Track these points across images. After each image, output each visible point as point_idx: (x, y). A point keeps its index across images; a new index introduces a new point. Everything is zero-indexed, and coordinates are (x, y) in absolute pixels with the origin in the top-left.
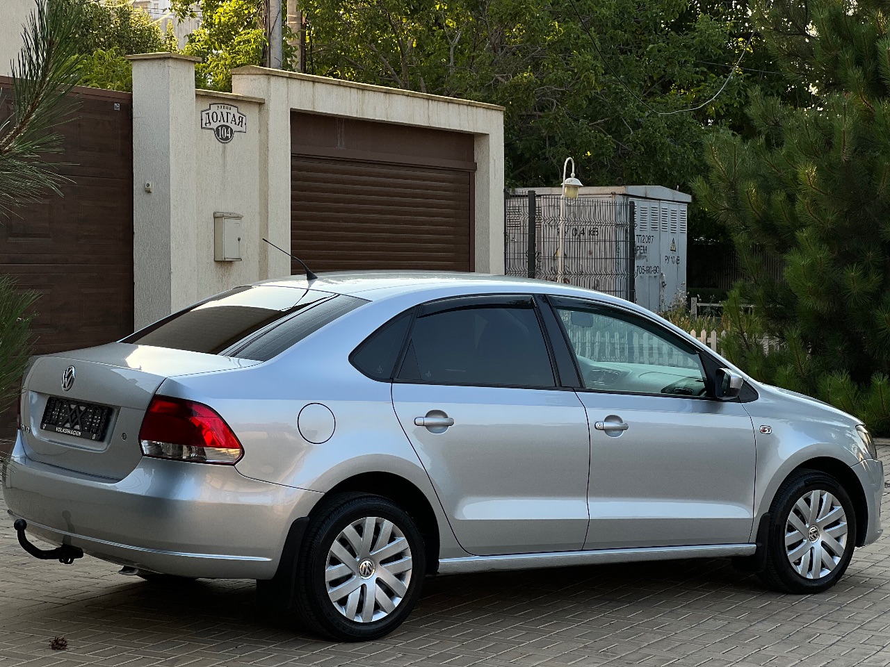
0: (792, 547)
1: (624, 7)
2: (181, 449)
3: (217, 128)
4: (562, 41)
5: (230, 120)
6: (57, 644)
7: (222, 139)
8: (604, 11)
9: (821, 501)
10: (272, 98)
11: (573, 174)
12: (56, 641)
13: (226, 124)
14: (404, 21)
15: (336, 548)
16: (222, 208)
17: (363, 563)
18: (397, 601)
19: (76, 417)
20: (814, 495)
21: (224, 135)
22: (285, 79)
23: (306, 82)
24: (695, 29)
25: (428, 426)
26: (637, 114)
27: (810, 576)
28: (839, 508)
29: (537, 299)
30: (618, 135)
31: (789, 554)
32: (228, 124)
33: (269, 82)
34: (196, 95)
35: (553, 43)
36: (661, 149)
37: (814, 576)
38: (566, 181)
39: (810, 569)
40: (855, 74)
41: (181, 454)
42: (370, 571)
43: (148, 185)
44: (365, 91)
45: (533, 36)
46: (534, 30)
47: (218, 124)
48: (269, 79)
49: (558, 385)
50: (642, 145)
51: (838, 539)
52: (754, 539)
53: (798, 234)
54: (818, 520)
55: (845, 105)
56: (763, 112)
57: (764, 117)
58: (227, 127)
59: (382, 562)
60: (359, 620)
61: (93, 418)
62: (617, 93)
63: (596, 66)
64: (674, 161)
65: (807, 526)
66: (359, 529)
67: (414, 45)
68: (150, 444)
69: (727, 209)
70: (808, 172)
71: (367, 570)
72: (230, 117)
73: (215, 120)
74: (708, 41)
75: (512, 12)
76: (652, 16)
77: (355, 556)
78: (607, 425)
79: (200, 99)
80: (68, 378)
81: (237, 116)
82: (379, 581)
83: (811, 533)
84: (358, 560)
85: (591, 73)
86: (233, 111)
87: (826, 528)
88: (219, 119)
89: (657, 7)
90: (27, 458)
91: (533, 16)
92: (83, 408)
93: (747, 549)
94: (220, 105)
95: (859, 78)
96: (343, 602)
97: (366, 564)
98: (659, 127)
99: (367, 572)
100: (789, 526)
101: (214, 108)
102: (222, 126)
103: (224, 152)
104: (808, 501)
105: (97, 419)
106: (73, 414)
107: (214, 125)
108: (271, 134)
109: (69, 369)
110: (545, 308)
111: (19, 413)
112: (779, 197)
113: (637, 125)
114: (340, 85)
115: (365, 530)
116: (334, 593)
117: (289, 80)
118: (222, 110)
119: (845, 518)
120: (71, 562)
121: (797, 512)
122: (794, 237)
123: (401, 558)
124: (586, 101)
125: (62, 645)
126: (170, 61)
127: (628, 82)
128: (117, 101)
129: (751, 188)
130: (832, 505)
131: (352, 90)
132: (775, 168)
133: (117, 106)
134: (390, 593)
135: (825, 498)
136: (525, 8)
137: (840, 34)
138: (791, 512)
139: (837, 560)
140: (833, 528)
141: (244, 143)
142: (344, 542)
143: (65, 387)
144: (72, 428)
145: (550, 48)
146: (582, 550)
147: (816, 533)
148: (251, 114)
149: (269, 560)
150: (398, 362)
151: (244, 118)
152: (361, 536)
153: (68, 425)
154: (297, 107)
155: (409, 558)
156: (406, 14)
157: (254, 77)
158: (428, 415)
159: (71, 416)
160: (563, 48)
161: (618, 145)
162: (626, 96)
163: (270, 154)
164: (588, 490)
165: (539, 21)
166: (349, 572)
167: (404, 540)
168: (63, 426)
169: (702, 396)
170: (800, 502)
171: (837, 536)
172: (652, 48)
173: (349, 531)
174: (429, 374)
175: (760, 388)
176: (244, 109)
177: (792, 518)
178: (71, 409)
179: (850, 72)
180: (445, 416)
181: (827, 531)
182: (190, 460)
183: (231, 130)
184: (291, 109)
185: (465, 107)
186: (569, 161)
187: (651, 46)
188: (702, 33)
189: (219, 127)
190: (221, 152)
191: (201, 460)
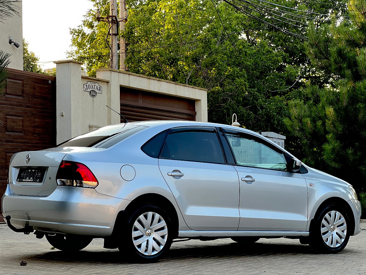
0: (324, 234)
1: (256, 62)
2: (73, 181)
3: (90, 92)
4: (232, 75)
5: (95, 88)
6: (23, 263)
7: (92, 96)
8: (248, 63)
9: (335, 215)
10: (112, 80)
11: (236, 120)
12: (22, 262)
13: (94, 90)
14: (167, 67)
15: (136, 224)
16: (92, 124)
17: (148, 231)
18: (162, 247)
19: (31, 174)
20: (333, 212)
21: (93, 94)
22: (117, 73)
23: (126, 74)
24: (285, 70)
25: (173, 176)
26: (263, 104)
27: (332, 246)
28: (343, 218)
29: (217, 129)
30: (255, 113)
31: (323, 236)
32: (95, 90)
33: (111, 74)
34: (82, 77)
35: (229, 75)
36: (273, 117)
37: (334, 246)
38: (233, 123)
39: (332, 243)
40: (348, 72)
41: (73, 184)
42: (150, 234)
43: (62, 113)
44: (150, 80)
45: (220, 72)
46: (220, 70)
47: (91, 90)
48: (111, 72)
49: (226, 163)
50: (265, 116)
51: (343, 231)
52: (308, 230)
53: (327, 136)
54: (335, 223)
55: (344, 83)
56: (312, 92)
57: (312, 93)
58: (94, 91)
59: (155, 231)
60: (146, 254)
61: (38, 174)
62: (254, 95)
63: (245, 84)
64: (278, 124)
65: (330, 225)
66: (146, 217)
67: (172, 77)
68: (61, 181)
69: (299, 130)
70: (330, 111)
71: (149, 234)
72: (96, 87)
73: (89, 88)
74: (291, 75)
75: (211, 63)
76: (268, 65)
77: (144, 228)
78: (246, 179)
79: (83, 79)
80: (28, 158)
81: (98, 87)
82: (154, 239)
83: (332, 229)
84: (146, 229)
85: (244, 87)
86: (97, 84)
87: (338, 227)
88: (91, 88)
89: (270, 62)
90: (11, 194)
91: (219, 64)
92: (33, 171)
93: (305, 233)
94: (91, 82)
95: (350, 73)
96: (140, 246)
97: (149, 231)
98: (272, 108)
99: (149, 235)
100: (322, 225)
101: (89, 83)
102: (92, 91)
103: (93, 101)
104: (330, 215)
105: (39, 174)
106: (29, 173)
107: (89, 90)
108: (112, 94)
109: (28, 155)
110: (220, 133)
111: (8, 177)
112: (319, 123)
113: (262, 108)
114: (140, 76)
115: (148, 217)
116: (136, 243)
117: (119, 73)
118: (92, 84)
119: (345, 223)
120: (29, 234)
121: (326, 219)
122: (325, 138)
123: (163, 230)
124: (242, 98)
125: (25, 264)
126: (71, 63)
127: (259, 91)
128: (50, 79)
129: (308, 120)
130: (340, 217)
131: (145, 78)
132: (317, 113)
133: (50, 82)
134: (159, 244)
135: (337, 214)
136: (216, 61)
137: (342, 58)
138: (323, 219)
139: (343, 240)
140: (341, 227)
141: (102, 98)
142: (140, 222)
143: (26, 162)
144: (29, 179)
145: (227, 78)
146: (237, 230)
147: (334, 229)
148: (104, 86)
149: (109, 228)
150: (161, 151)
151: (101, 88)
152: (147, 220)
153: (28, 178)
154: (123, 84)
155: (166, 229)
156: (168, 64)
157: (105, 72)
158: (173, 171)
159: (29, 174)
160: (232, 77)
161: (255, 116)
162: (258, 97)
163: (112, 103)
164: (239, 205)
165: (222, 66)
166: (141, 234)
167: (164, 222)
168: (25, 179)
169: (286, 170)
170: (327, 215)
171: (342, 230)
172: (268, 78)
173: (141, 217)
174: (173, 156)
175: (309, 169)
176: (101, 84)
177: (324, 222)
178: (29, 172)
179: (346, 71)
180: (180, 172)
181: (338, 228)
182: (76, 186)
183: (96, 92)
184: (120, 85)
185: (191, 88)
186: (235, 115)
187: (267, 77)
188: (288, 72)
189: (91, 91)
190: (92, 101)
191: (81, 186)
